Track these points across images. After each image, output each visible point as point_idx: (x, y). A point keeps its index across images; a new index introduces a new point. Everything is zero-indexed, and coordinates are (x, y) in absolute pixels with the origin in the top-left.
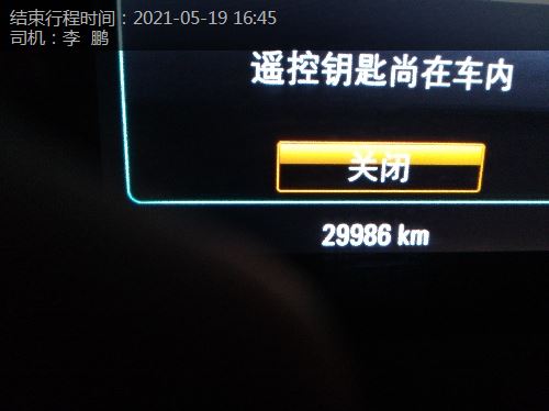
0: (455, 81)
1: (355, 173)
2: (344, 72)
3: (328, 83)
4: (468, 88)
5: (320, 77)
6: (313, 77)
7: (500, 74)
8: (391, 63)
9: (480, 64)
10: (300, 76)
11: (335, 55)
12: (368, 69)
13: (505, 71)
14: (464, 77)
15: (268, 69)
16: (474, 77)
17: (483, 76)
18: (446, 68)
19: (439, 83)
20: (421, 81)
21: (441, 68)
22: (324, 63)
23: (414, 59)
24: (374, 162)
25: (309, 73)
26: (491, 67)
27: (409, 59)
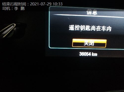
0: (102, 30)
1: (85, 44)
2: (84, 28)
3: (81, 30)
4: (104, 31)
5: (80, 29)
6: (79, 29)
7: (109, 29)
8: (91, 27)
9: (106, 27)
10: (77, 29)
11: (82, 26)
12: (87, 28)
13: (110, 28)
14: (103, 29)
15: (72, 28)
16: (105, 29)
17: (106, 29)
18: (100, 28)
19: (99, 30)
20: (96, 30)
21: (99, 28)
22: (80, 27)
23: (95, 26)
24: (88, 42)
25: (78, 28)
26: (108, 27)
27: (94, 26)
